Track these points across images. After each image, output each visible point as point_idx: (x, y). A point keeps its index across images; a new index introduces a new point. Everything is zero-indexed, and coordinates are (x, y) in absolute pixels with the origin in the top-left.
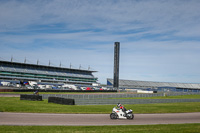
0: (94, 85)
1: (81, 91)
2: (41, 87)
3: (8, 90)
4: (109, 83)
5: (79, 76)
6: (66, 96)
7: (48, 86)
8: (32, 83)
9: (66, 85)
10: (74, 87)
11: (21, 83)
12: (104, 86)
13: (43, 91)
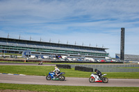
0: (106, 58)
1: (97, 62)
2: (70, 59)
3: (48, 62)
4: (117, 57)
5: (96, 52)
6: (87, 65)
7: (74, 59)
8: (64, 57)
9: (87, 58)
10: (92, 60)
11: (57, 57)
12: (114, 59)
13: (71, 62)
